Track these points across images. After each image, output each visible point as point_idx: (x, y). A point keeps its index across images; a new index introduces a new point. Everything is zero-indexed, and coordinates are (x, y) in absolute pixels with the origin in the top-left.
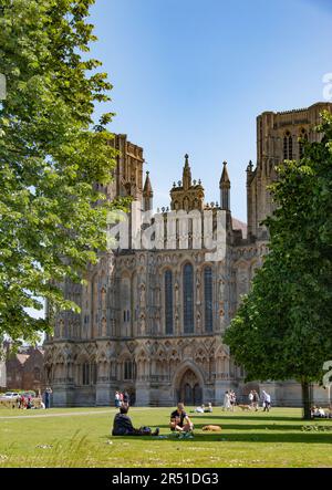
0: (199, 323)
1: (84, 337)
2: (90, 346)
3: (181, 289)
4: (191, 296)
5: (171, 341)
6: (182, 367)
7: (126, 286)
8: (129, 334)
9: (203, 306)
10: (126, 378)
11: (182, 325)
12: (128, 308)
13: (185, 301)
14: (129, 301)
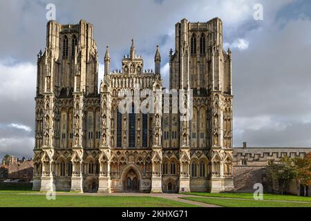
0: (139, 141)
1: (61, 146)
2: (66, 152)
3: (128, 120)
4: (134, 125)
5: (121, 151)
6: (128, 167)
7: (90, 117)
8: (92, 147)
9: (141, 132)
10: (90, 173)
11: (128, 142)
12: (92, 130)
13: (130, 128)
14: (93, 126)
